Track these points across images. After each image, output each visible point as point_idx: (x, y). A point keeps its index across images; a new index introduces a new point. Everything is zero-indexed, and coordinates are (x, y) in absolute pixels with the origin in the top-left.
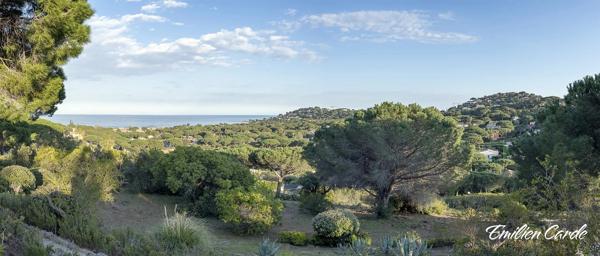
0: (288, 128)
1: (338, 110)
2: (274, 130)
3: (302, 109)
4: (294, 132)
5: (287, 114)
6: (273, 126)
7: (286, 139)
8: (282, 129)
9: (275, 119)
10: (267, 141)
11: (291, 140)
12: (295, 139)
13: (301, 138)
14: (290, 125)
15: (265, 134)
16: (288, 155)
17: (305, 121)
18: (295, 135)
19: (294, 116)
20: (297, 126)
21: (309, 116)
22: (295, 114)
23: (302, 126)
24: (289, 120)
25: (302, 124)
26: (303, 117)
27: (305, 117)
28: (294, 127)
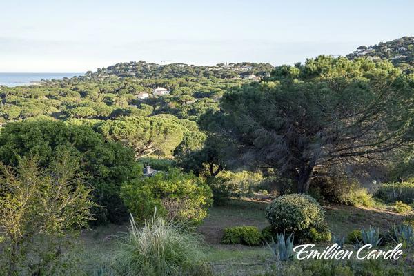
0: (103, 91)
1: (171, 65)
2: (83, 94)
3: (120, 65)
4: (114, 97)
5: (99, 71)
6: (81, 88)
7: (104, 106)
8: (95, 93)
9: (81, 78)
10: (77, 111)
11: (111, 109)
12: (117, 106)
13: (126, 106)
14: (107, 86)
15: (70, 100)
17: (127, 80)
18: (116, 101)
19: (110, 74)
20: (116, 88)
21: (131, 74)
22: (110, 72)
23: (124, 88)
24: (102, 79)
25: (123, 85)
26: (123, 76)
27: (126, 76)
28: (112, 90)
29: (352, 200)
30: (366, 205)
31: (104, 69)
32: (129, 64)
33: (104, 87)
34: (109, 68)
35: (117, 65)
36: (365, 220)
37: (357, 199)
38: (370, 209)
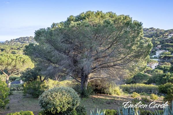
0: (12, 49)
2: (2, 50)
3: (21, 38)
4: (16, 51)
5: (12, 40)
6: (2, 47)
8: (8, 49)
14: (14, 47)
16: (13, 60)
17: (23, 44)
18: (17, 53)
19: (17, 42)
20: (18, 47)
21: (26, 42)
22: (17, 41)
23: (22, 47)
24: (13, 44)
25: (21, 46)
26: (22, 43)
27: (24, 43)
28: (16, 48)
29: (111, 92)
30: (118, 95)
31: (14, 40)
32: (25, 38)
33: (12, 47)
34: (16, 39)
35: (20, 38)
36: (115, 102)
37: (114, 92)
38: (120, 96)
